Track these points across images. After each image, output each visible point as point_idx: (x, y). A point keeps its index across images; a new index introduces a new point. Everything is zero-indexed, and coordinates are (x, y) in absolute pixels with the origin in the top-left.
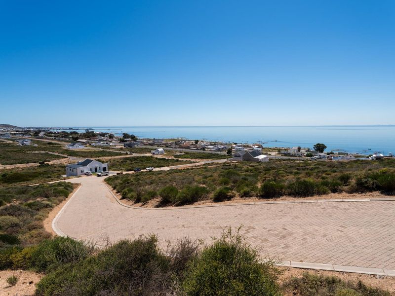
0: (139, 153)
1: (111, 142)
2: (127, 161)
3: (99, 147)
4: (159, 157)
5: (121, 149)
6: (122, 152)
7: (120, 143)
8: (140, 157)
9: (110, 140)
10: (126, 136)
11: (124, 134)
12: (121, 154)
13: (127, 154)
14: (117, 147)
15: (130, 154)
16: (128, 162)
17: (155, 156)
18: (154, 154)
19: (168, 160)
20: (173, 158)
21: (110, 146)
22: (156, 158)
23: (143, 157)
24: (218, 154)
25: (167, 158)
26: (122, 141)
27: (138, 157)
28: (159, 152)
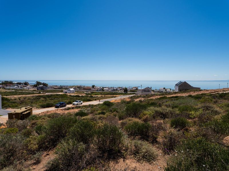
0: (52, 93)
1: (25, 87)
2: (40, 99)
3: (13, 89)
4: (72, 94)
5: (34, 91)
6: (35, 92)
7: (33, 87)
8: (54, 95)
9: (24, 86)
10: (38, 83)
11: (37, 82)
12: (33, 93)
13: (40, 93)
14: (30, 90)
15: (43, 93)
16: (42, 99)
17: (69, 94)
18: (66, 92)
19: (82, 96)
20: (85, 95)
21: (24, 89)
22: (70, 96)
23: (57, 95)
24: (117, 93)
25: (80, 95)
26: (35, 86)
27: (52, 95)
28: (70, 91)
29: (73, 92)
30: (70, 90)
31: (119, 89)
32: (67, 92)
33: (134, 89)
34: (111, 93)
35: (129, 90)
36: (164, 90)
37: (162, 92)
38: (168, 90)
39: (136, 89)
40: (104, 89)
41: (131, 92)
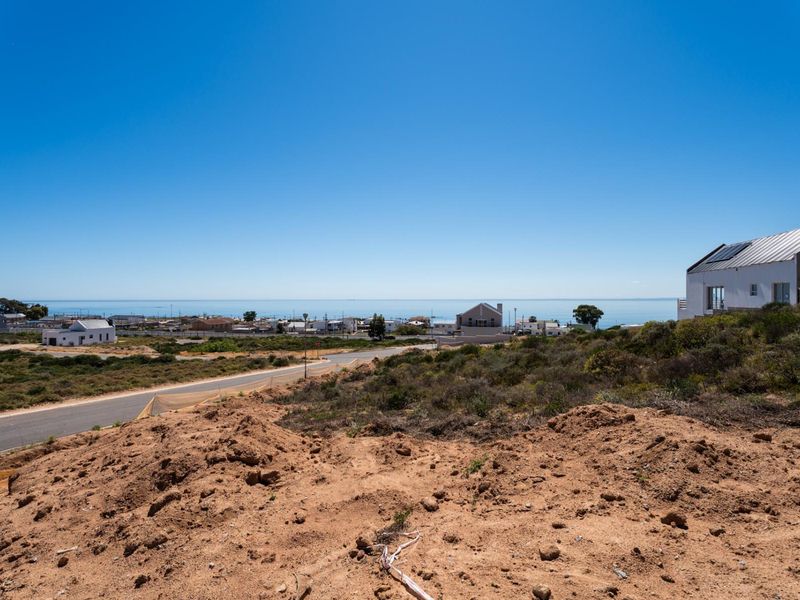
18: (53, 341)
28: (81, 334)
29: (103, 339)
30: (81, 329)
31: (351, 326)
32: (59, 340)
33: (414, 323)
34: (309, 341)
35: (393, 329)
36: (534, 327)
37: (529, 333)
38: (548, 325)
39: (424, 326)
40: (291, 325)
41: (403, 334)
